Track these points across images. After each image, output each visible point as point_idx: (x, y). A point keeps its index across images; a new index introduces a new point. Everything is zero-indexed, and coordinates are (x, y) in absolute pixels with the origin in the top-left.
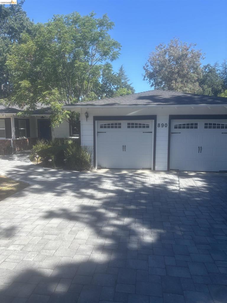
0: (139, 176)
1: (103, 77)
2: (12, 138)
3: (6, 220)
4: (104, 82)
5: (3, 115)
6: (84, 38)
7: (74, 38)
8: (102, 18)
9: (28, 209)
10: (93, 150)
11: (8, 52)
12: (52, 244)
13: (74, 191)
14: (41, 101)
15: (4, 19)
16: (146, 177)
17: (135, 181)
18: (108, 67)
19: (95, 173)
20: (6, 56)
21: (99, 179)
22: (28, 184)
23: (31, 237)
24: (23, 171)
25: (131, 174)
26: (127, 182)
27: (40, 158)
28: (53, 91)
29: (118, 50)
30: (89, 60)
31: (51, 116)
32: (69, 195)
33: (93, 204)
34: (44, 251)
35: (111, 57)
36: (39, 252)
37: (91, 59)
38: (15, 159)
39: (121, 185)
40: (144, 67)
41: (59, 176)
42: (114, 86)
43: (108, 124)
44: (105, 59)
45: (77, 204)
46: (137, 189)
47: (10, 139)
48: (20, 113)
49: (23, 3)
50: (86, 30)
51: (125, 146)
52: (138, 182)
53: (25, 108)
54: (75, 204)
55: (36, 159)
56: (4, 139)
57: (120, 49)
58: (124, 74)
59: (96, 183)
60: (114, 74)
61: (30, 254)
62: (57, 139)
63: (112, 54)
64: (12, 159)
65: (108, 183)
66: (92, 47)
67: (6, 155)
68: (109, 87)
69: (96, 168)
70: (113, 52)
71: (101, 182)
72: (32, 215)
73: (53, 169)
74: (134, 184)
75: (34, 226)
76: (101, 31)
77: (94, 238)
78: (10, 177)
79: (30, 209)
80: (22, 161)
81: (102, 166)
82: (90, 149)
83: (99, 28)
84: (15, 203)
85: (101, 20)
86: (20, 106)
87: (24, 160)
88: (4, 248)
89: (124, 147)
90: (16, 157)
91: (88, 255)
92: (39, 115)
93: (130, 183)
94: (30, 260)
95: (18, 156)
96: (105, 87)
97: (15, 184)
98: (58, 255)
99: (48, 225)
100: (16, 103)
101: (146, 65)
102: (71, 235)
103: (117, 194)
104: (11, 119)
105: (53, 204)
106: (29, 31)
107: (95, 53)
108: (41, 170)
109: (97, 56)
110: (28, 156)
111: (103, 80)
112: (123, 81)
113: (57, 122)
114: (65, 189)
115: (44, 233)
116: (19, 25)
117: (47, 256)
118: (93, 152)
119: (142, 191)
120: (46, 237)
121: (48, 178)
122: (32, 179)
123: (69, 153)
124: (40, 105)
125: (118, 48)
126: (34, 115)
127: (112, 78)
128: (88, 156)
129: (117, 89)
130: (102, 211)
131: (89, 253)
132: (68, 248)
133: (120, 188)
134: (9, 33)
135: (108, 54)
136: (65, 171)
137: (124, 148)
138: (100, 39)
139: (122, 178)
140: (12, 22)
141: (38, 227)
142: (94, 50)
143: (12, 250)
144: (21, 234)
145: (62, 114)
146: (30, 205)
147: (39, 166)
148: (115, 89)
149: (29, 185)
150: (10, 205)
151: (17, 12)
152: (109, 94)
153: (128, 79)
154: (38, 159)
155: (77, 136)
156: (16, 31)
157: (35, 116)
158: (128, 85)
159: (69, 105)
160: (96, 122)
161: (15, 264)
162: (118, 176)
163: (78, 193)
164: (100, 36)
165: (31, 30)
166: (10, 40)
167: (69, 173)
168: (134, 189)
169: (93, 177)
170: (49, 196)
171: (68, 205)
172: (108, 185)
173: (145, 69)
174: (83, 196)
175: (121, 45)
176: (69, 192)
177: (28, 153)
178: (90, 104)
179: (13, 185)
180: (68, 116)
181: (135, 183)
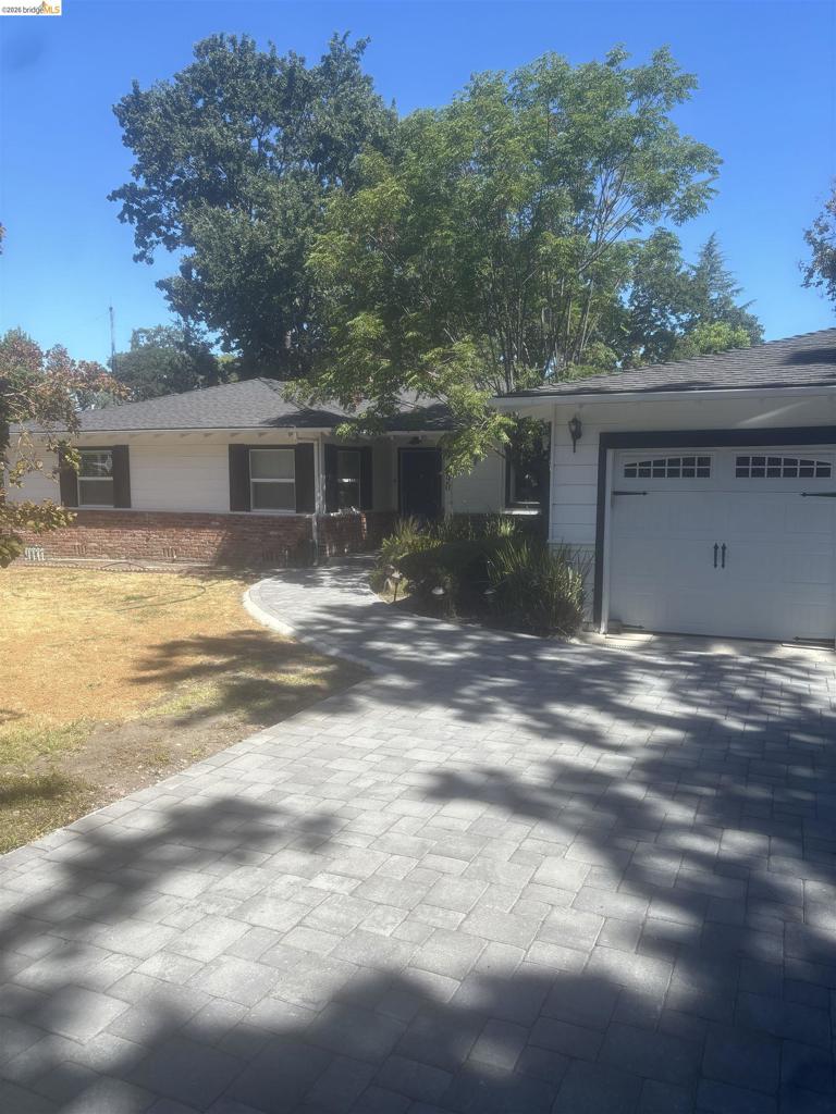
0: (778, 667)
1: (637, 284)
2: (314, 511)
3: (301, 787)
4: (639, 303)
5: (291, 434)
6: (578, 145)
7: (538, 150)
8: (650, 64)
9: (368, 757)
10: (593, 562)
11: (312, 224)
12: (453, 890)
13: (523, 707)
14: (414, 382)
15: (300, 109)
16: (811, 676)
17: (764, 688)
18: (664, 245)
19: (600, 648)
20: (303, 237)
21: (617, 670)
22: (368, 668)
23: (381, 856)
24: (347, 627)
25: (747, 660)
26: (730, 691)
27: (405, 582)
28: (457, 346)
29: (707, 175)
30: (590, 226)
31: (445, 435)
32: (505, 721)
33: (598, 761)
34: (427, 910)
35: (676, 207)
36: (410, 911)
37: (596, 221)
38: (325, 584)
39: (708, 702)
40: (809, 233)
41: (466, 650)
42: (678, 318)
43: (656, 463)
44: (654, 218)
45: (536, 757)
46: (771, 719)
47: (308, 516)
48: (344, 428)
49: (364, 47)
50: (588, 117)
51: (724, 548)
52: (778, 693)
53: (363, 408)
54: (528, 756)
55: (392, 586)
56: (291, 513)
57: (713, 171)
58: (722, 269)
59: (605, 686)
60: (682, 270)
61: (379, 911)
62: (460, 518)
63: (680, 196)
64: (314, 583)
65: (651, 689)
66: (604, 177)
67: (296, 567)
68: (659, 323)
69: (603, 630)
70: (684, 188)
71: (623, 685)
72: (382, 777)
73: (448, 622)
74: (759, 699)
75: (390, 819)
76: (643, 111)
77: (605, 890)
78: (311, 642)
79: (375, 758)
80: (347, 589)
81: (625, 623)
82: (582, 555)
83: (635, 103)
84: (327, 732)
85: (647, 73)
86: (344, 402)
87: (352, 587)
88: (298, 879)
89: (720, 550)
90: (326, 575)
91: (585, 952)
92: (405, 433)
93: (744, 693)
94: (382, 932)
95: (335, 574)
96: (642, 321)
97: (325, 669)
98: (477, 933)
99: (437, 822)
100: (334, 394)
101: (817, 225)
102: (519, 867)
103: (688, 735)
104: (315, 448)
105: (453, 749)
106: (380, 145)
107: (613, 198)
108: (405, 625)
109: (624, 207)
110: (365, 574)
111: (634, 296)
112: (714, 295)
113: (466, 459)
114: (489, 699)
115: (424, 847)
116: (348, 127)
117: (437, 929)
118: (593, 567)
119: (796, 732)
120: (432, 861)
121: (431, 652)
122: (377, 653)
123: (503, 568)
124: (409, 399)
125: (706, 171)
126: (389, 433)
127: (670, 285)
128: (574, 582)
129: (689, 326)
130: (636, 791)
131: (589, 944)
132: (511, 912)
133: (703, 712)
134: (316, 157)
135: (666, 198)
136: (487, 633)
137: (720, 553)
138: (638, 142)
139: (711, 673)
140: (327, 118)
141: (403, 824)
142: (611, 186)
143: (322, 891)
144: (350, 841)
145: (485, 429)
146: (374, 744)
147: (399, 609)
148: (681, 326)
149: (367, 674)
150: (311, 737)
151: (342, 82)
152: (656, 350)
153: (735, 287)
154: (397, 584)
155: (532, 507)
156: (340, 148)
157: (389, 438)
158: (734, 308)
159: (510, 395)
160: (610, 453)
161: (335, 938)
162: (691, 664)
163: (539, 718)
164: (639, 131)
165: (386, 140)
166: (319, 180)
167: (501, 642)
168: (763, 718)
169: (594, 662)
170: (437, 716)
171: (505, 757)
172: (651, 695)
173: (813, 242)
174: (557, 729)
175: (719, 157)
176: (504, 709)
177: (366, 564)
178: (589, 389)
179: (319, 670)
180: (505, 437)
181: (762, 695)
